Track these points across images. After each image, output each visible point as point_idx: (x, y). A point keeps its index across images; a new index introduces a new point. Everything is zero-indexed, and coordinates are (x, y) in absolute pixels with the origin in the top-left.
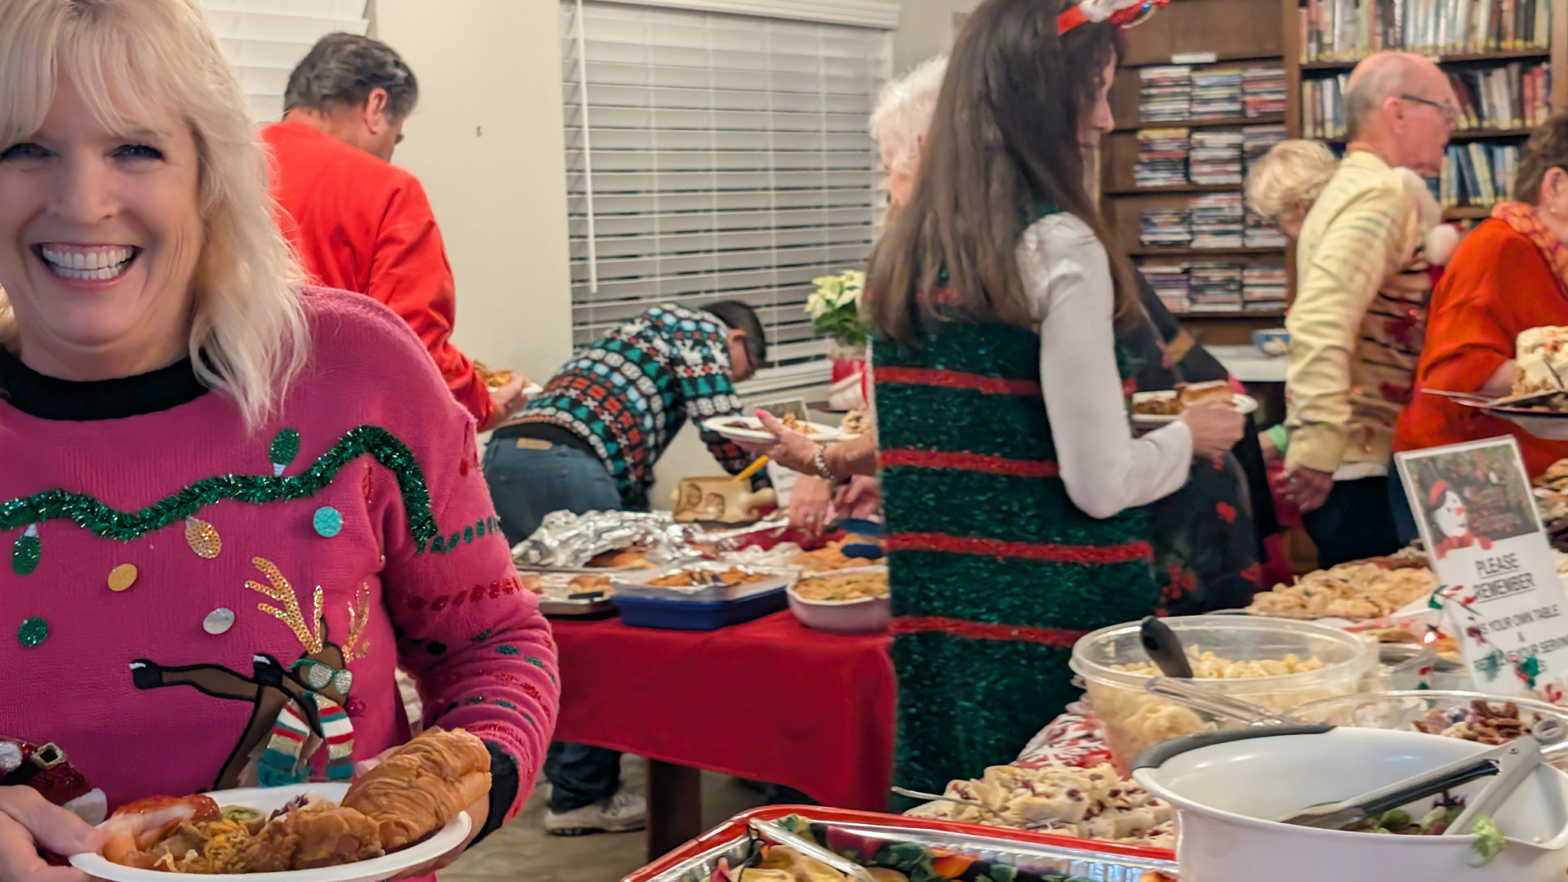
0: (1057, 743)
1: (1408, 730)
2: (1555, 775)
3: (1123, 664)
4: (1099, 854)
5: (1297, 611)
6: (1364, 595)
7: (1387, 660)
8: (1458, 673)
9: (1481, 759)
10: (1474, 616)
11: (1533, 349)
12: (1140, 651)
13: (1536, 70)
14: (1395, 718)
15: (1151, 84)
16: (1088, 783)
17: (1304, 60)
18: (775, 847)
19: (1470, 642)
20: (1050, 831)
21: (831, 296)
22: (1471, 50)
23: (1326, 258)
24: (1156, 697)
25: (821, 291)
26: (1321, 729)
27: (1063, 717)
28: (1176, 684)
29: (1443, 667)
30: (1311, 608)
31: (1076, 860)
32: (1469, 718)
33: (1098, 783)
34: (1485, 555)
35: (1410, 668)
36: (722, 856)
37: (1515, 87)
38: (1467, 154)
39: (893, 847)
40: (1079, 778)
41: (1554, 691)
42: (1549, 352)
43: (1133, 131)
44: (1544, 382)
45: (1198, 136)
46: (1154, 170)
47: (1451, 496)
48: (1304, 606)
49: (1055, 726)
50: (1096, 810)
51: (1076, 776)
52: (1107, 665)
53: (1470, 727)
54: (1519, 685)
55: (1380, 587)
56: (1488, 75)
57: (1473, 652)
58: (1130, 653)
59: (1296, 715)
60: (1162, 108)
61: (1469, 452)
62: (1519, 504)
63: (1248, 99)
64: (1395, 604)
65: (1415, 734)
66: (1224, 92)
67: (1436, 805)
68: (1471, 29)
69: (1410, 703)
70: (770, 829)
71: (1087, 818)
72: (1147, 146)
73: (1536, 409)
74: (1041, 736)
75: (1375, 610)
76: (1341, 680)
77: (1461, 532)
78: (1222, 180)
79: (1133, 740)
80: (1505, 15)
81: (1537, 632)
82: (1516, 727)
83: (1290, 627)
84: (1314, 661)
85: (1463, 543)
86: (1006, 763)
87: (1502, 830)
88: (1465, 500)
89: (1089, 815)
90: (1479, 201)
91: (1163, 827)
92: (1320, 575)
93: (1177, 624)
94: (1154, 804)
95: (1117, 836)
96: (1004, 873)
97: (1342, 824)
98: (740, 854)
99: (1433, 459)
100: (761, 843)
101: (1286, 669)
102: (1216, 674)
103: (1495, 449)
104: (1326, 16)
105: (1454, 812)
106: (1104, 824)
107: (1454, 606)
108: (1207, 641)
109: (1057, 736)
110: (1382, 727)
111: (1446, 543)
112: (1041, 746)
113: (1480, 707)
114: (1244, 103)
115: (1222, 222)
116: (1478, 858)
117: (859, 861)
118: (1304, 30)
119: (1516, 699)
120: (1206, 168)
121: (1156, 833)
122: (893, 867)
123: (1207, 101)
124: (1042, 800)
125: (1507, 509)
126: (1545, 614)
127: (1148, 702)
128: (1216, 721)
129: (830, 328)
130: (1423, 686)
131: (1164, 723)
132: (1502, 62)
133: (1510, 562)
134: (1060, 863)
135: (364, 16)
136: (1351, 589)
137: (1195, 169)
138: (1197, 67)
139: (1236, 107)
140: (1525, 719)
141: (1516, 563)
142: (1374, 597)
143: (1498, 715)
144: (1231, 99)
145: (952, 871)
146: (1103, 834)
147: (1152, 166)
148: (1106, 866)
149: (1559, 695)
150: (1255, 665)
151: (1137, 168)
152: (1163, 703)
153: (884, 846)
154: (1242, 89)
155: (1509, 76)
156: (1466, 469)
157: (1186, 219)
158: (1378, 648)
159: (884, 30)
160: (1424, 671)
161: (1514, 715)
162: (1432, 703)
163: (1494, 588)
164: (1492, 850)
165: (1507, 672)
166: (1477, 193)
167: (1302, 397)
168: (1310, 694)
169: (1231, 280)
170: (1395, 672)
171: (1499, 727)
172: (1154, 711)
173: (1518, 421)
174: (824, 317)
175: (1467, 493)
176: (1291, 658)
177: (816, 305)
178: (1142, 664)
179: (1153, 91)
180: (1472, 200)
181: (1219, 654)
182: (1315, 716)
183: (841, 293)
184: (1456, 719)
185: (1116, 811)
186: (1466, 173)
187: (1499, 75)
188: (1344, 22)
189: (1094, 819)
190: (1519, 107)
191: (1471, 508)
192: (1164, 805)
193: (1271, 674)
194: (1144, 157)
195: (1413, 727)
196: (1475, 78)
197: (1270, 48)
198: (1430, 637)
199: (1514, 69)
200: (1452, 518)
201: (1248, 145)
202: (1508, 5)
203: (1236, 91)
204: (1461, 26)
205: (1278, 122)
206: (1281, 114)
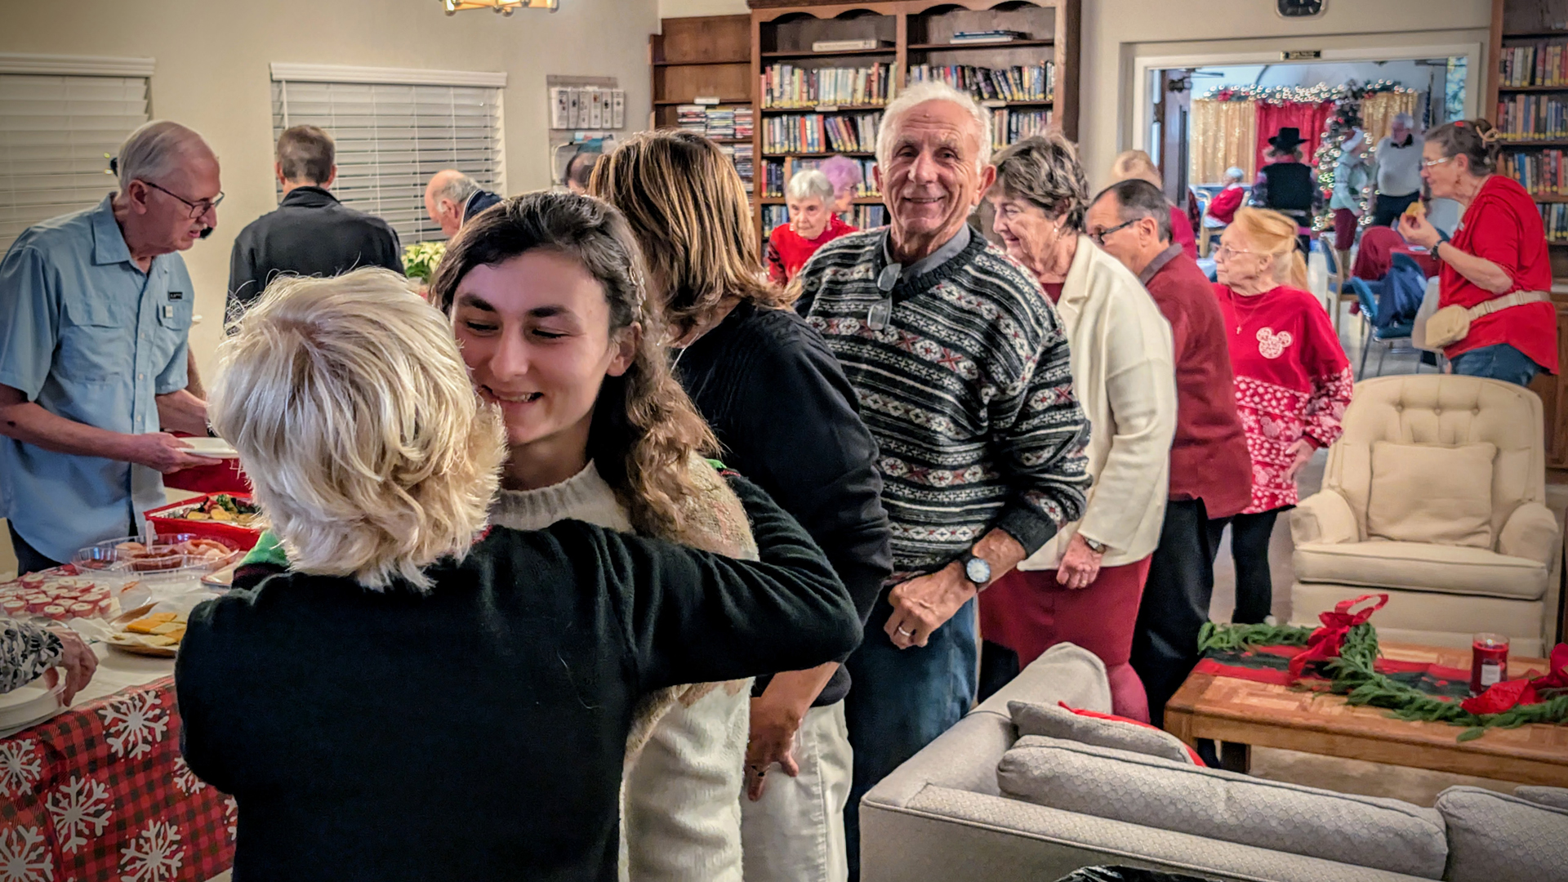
15: (683, 115)
17: (763, 106)
22: (855, 103)
56: (863, 119)
63: (736, 127)
66: (724, 123)
68: (855, 91)
80: (873, 83)
104: (776, 81)
114: (735, 129)
118: (764, 88)
123: (715, 127)
132: (871, 111)
135: (146, 97)
138: (708, 106)
139: (731, 132)
144: (728, 127)
154: (734, 121)
159: (498, 88)
179: (685, 120)
187: (869, 119)
188: (785, 84)
196: (857, 121)
197: (747, 97)
201: (737, 155)
202: (875, 78)
203: (730, 122)
204: (850, 90)
205: (750, 142)
206: (750, 137)
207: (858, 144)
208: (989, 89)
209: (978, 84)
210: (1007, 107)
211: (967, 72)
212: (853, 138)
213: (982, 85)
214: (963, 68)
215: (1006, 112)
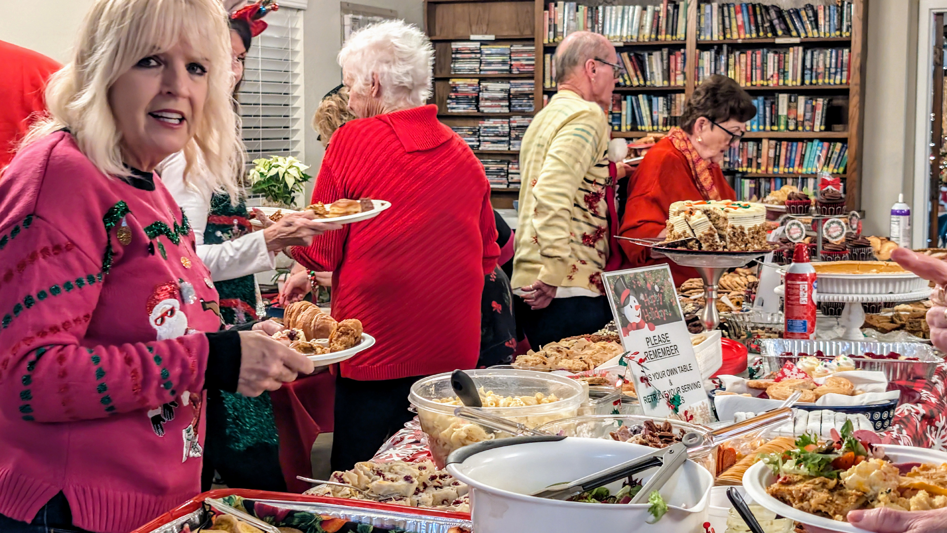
0: (399, 447)
1: (608, 438)
2: (695, 467)
3: (440, 398)
4: (423, 516)
5: (541, 366)
6: (580, 357)
7: (593, 396)
8: (634, 403)
9: (652, 457)
10: (645, 370)
11: (679, 213)
12: (451, 390)
13: (678, 53)
14: (598, 431)
15: (457, 51)
16: (417, 472)
17: (546, 41)
18: (220, 516)
19: (642, 386)
20: (394, 502)
21: (265, 171)
22: (641, 40)
23: (558, 152)
24: (459, 419)
25: (257, 168)
26: (558, 438)
27: (402, 431)
28: (472, 410)
29: (626, 400)
30: (549, 365)
31: (410, 520)
32: (643, 432)
33: (423, 472)
34: (651, 334)
35: (607, 401)
36: (186, 522)
37: (665, 62)
38: (637, 100)
39: (296, 514)
40: (412, 469)
41: (689, 415)
42: (687, 216)
43: (447, 79)
44: (684, 232)
45: (483, 84)
46: (457, 103)
47: (632, 298)
48: (544, 363)
49: (397, 436)
50: (421, 488)
51: (410, 467)
52: (431, 399)
53: (644, 437)
54: (670, 411)
55: (588, 352)
56: (650, 54)
57: (643, 391)
58: (444, 391)
59: (542, 429)
60: (464, 66)
61: (643, 273)
62: (671, 303)
63: (513, 63)
64: (597, 362)
65: (611, 441)
66: (499, 59)
67: (624, 485)
68: (641, 27)
69: (608, 422)
70: (217, 504)
71: (416, 494)
72: (454, 89)
73: (679, 248)
74: (388, 442)
75: (586, 365)
76: (567, 408)
77: (638, 320)
78: (497, 110)
79: (445, 444)
80: (661, 19)
81: (680, 380)
82: (671, 437)
83: (538, 376)
84: (552, 397)
85: (638, 327)
86: (367, 460)
87: (665, 501)
88: (640, 301)
89: (417, 492)
90: (643, 128)
91: (462, 498)
92: (554, 345)
93: (472, 374)
94: (456, 484)
95: (434, 505)
96: (365, 528)
97: (569, 496)
98: (197, 521)
99: (622, 277)
100: (212, 513)
101: (536, 401)
102: (494, 405)
103: (658, 271)
104: (560, 16)
105: (635, 489)
106: (426, 497)
107: (633, 364)
108: (490, 384)
109: (398, 442)
110: (591, 437)
111: (629, 326)
112: (388, 449)
113: (650, 425)
114: (511, 65)
115: (497, 136)
116: (652, 517)
117: (274, 523)
118: (547, 24)
119: (669, 420)
120: (488, 103)
121: (458, 502)
122: (296, 527)
123: (490, 63)
124: (390, 483)
125: (664, 307)
126: (684, 369)
127: (454, 421)
128: (495, 433)
129: (263, 190)
130: (616, 412)
131: (464, 434)
132: (659, 48)
133: (665, 338)
134: (399, 522)
136: (572, 353)
137: (482, 103)
138: (483, 43)
139: (507, 67)
140: (676, 432)
141: (668, 339)
142: (585, 358)
143: (660, 430)
144: (504, 63)
145: (333, 528)
146: (425, 503)
147: (457, 100)
148: (428, 524)
149: (692, 417)
150: (517, 398)
151: (449, 101)
152: (463, 422)
153: (291, 513)
154: (510, 57)
155: (662, 55)
156: (641, 282)
157: (476, 133)
158: (588, 388)
159: (299, 10)
160: (615, 403)
161: (670, 430)
162: (620, 422)
163: (656, 354)
164: (660, 513)
165: (662, 403)
166: (642, 124)
167: (546, 240)
168: (550, 416)
169: (502, 170)
170: (599, 403)
171: (661, 437)
172: (459, 427)
173: (668, 255)
174: (259, 183)
175: (642, 297)
176: (539, 395)
177: (254, 176)
178: (451, 398)
179: (458, 56)
180: (639, 127)
181: (496, 392)
182: (553, 429)
183: (270, 169)
184: (635, 432)
185: (434, 489)
186: (636, 111)
187: (656, 55)
188: (569, 20)
189: (420, 494)
190: (667, 74)
191: (643, 306)
192: (462, 485)
193: (527, 404)
194: (453, 95)
195: (610, 437)
196: (643, 56)
197: (527, 33)
198: (620, 383)
199: (665, 51)
200: (632, 312)
201: (513, 91)
202: (662, 14)
203: (506, 58)
204: (636, 25)
205: (532, 78)
206: (532, 72)
207: (645, 80)
208: (783, 26)
209: (771, 22)
210: (801, 44)
211: (758, 9)
212: (639, 73)
213: (776, 22)
214: (754, 6)
215: (801, 49)
